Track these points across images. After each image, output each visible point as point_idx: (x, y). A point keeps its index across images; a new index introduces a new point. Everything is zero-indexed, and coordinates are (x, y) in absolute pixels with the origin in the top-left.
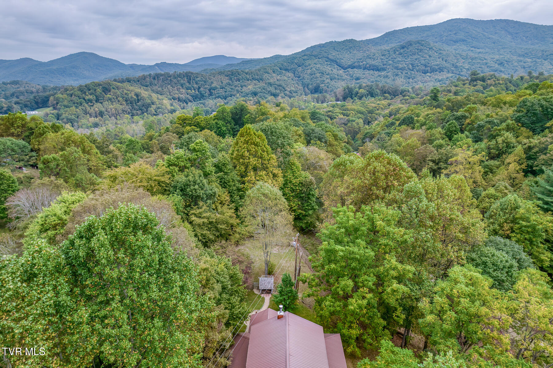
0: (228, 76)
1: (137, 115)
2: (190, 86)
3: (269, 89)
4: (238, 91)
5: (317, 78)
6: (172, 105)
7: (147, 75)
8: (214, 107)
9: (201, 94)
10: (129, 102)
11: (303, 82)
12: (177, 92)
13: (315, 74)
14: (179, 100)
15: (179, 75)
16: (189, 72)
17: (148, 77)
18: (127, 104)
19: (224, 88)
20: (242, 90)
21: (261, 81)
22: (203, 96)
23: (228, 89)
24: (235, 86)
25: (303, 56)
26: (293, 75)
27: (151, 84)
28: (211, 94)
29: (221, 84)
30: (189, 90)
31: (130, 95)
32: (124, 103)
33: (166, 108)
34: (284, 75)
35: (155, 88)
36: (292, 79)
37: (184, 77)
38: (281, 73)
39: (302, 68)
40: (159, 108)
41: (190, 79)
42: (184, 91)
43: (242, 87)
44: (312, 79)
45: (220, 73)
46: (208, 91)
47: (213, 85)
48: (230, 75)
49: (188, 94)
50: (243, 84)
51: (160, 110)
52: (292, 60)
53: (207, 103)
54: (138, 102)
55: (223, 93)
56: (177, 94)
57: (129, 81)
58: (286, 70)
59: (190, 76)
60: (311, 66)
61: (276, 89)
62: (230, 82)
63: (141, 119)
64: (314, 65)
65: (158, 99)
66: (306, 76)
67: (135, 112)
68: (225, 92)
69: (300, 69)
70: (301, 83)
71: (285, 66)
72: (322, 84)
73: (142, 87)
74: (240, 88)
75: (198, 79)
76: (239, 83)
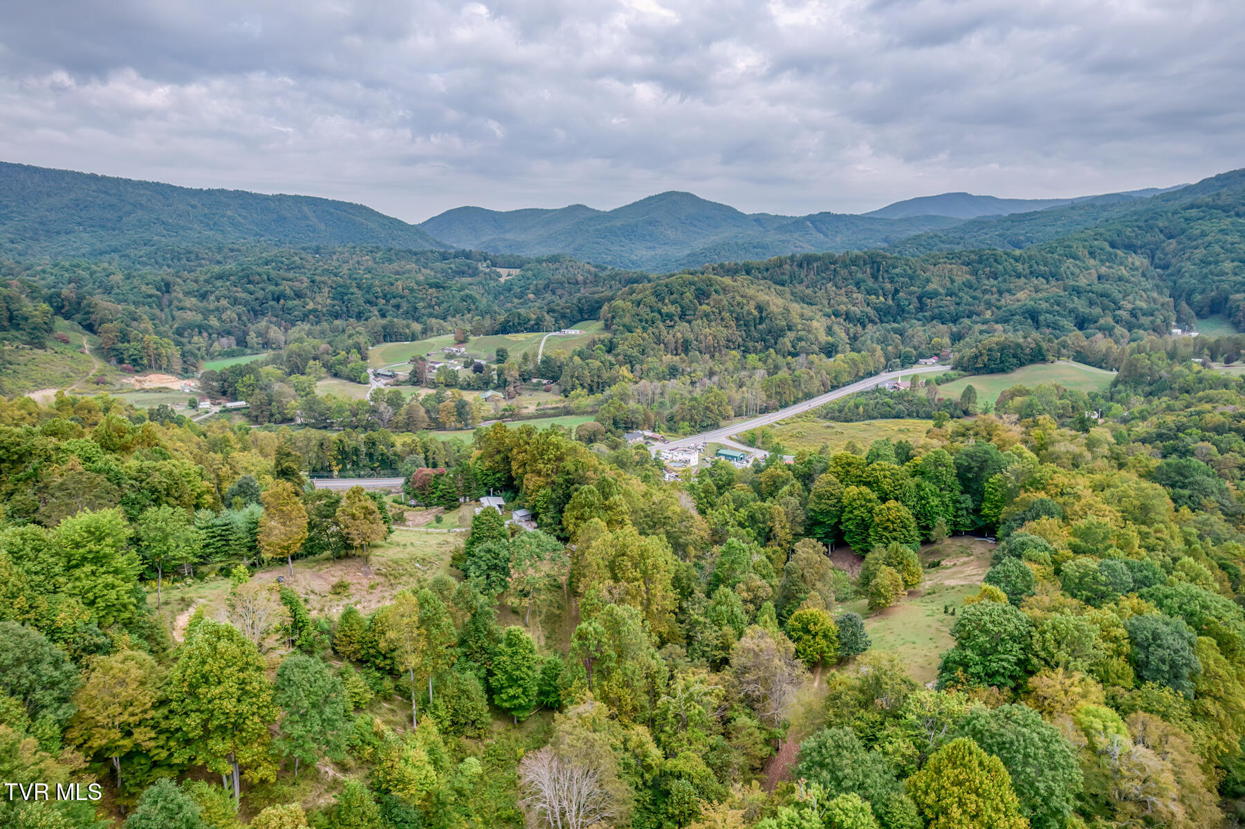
0: (968, 264)
1: (755, 351)
2: (876, 286)
3: (1071, 306)
4: (989, 305)
5: (1223, 273)
6: (829, 330)
7: (786, 258)
8: (924, 346)
9: (898, 305)
10: (742, 322)
11: (1175, 283)
12: (845, 300)
13: (1216, 263)
14: (848, 317)
15: (854, 261)
16: (878, 255)
17: (788, 261)
18: (738, 326)
19: (956, 295)
20: (999, 300)
21: (1053, 282)
22: (903, 311)
23: (966, 298)
24: (985, 292)
25: (1186, 209)
26: (1146, 262)
27: (792, 277)
28: (921, 308)
29: (949, 285)
30: (873, 297)
31: (746, 308)
32: (733, 324)
33: (817, 339)
34: (1121, 264)
35: (800, 288)
36: (1144, 275)
37: (865, 264)
38: (1111, 258)
39: (1179, 243)
40: (800, 339)
41: (878, 270)
42: (859, 297)
43: (1000, 293)
44: (1206, 276)
45: (952, 256)
46: (915, 300)
47: (931, 287)
48: (974, 261)
49: (868, 305)
50: (1004, 286)
51: (803, 343)
52: (1152, 218)
53: (910, 332)
54: (760, 323)
55: (952, 308)
56: (844, 304)
57: (748, 273)
58: (1131, 247)
59: (879, 264)
60: (1209, 238)
61: (1091, 303)
62: (973, 279)
63: (760, 364)
64: (1220, 236)
65: (802, 316)
66: (1188, 266)
67: (750, 344)
68: (958, 304)
69: (1172, 245)
70: (1170, 284)
71: (1129, 237)
72: (1237, 292)
73: (773, 286)
74: (996, 296)
75: (897, 271)
76: (996, 282)
